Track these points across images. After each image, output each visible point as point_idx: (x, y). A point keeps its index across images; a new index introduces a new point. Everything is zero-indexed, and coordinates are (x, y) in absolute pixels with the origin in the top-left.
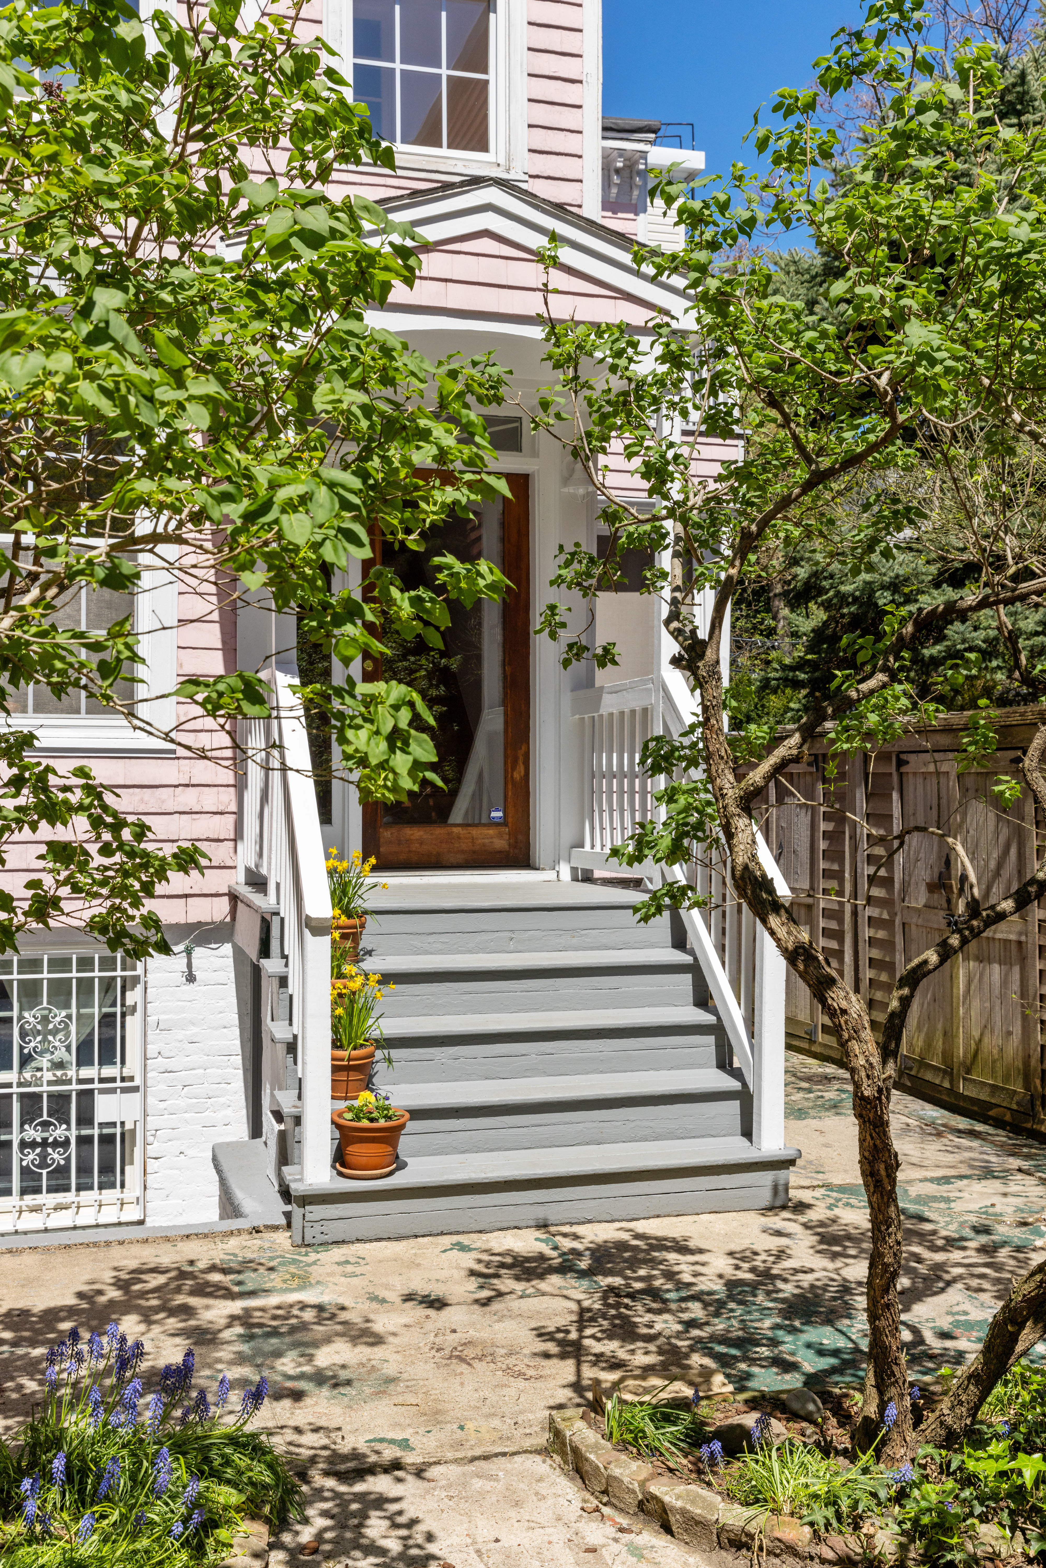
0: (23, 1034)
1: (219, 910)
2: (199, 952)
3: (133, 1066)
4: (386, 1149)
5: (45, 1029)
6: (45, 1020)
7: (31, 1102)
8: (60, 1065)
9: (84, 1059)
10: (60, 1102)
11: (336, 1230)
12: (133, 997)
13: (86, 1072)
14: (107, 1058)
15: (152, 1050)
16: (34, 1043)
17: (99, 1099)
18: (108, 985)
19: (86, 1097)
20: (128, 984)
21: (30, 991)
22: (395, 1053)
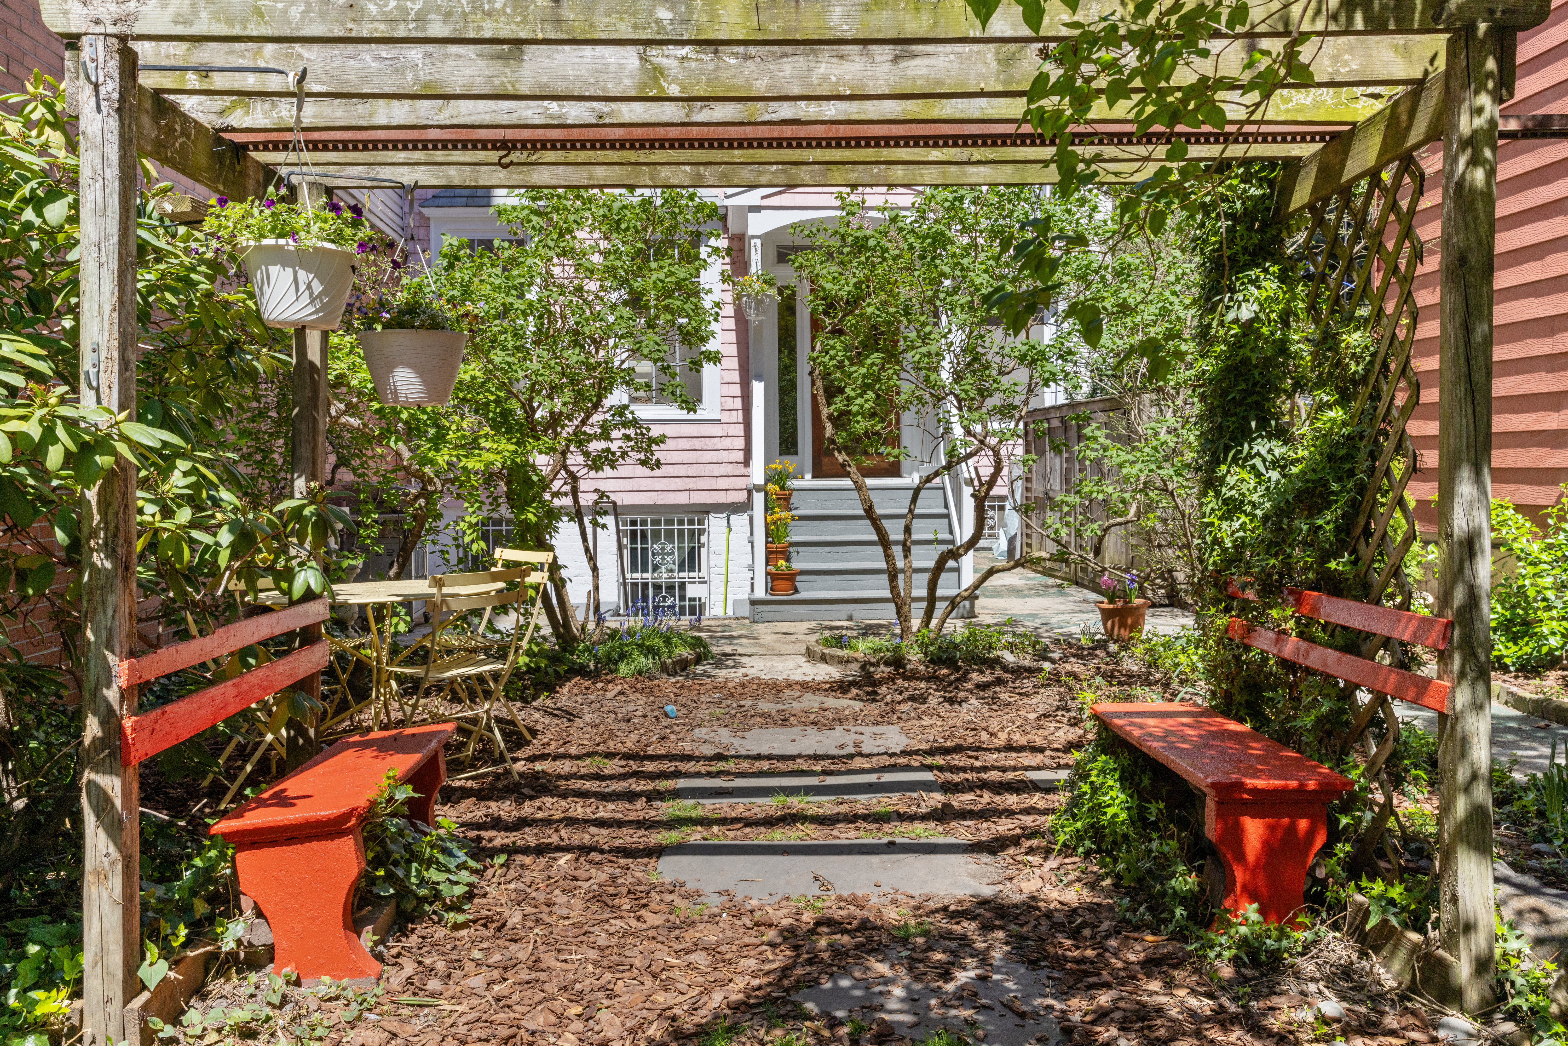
0: (653, 554)
1: (742, 497)
2: (733, 517)
3: (704, 572)
4: (789, 583)
5: (663, 553)
6: (663, 549)
7: (657, 587)
8: (672, 571)
9: (681, 569)
10: (670, 588)
11: (768, 616)
12: (703, 539)
13: (682, 575)
14: (692, 569)
15: (712, 564)
16: (658, 559)
17: (688, 587)
18: (692, 533)
19: (682, 586)
20: (701, 532)
21: (656, 535)
22: (801, 549)
